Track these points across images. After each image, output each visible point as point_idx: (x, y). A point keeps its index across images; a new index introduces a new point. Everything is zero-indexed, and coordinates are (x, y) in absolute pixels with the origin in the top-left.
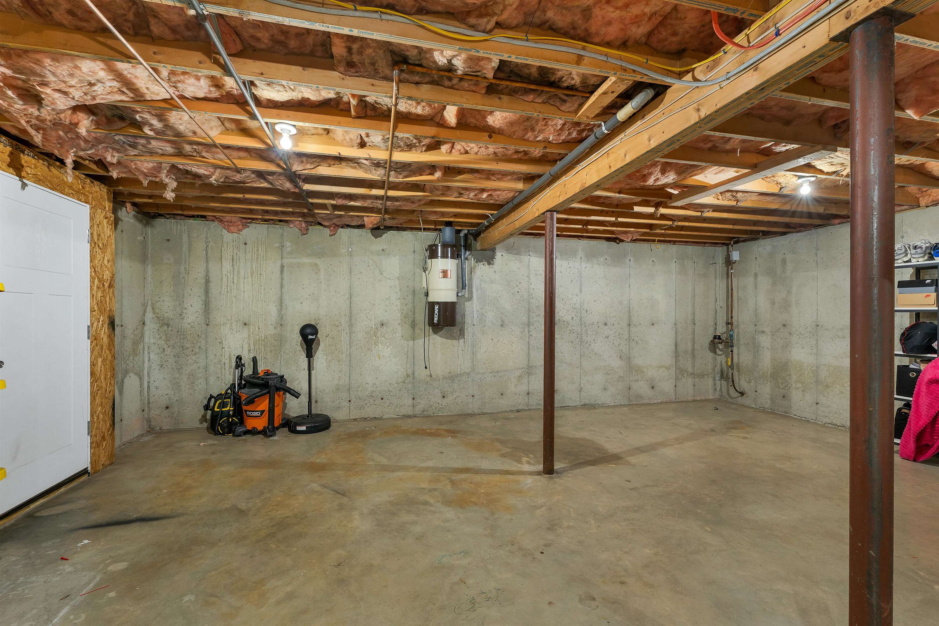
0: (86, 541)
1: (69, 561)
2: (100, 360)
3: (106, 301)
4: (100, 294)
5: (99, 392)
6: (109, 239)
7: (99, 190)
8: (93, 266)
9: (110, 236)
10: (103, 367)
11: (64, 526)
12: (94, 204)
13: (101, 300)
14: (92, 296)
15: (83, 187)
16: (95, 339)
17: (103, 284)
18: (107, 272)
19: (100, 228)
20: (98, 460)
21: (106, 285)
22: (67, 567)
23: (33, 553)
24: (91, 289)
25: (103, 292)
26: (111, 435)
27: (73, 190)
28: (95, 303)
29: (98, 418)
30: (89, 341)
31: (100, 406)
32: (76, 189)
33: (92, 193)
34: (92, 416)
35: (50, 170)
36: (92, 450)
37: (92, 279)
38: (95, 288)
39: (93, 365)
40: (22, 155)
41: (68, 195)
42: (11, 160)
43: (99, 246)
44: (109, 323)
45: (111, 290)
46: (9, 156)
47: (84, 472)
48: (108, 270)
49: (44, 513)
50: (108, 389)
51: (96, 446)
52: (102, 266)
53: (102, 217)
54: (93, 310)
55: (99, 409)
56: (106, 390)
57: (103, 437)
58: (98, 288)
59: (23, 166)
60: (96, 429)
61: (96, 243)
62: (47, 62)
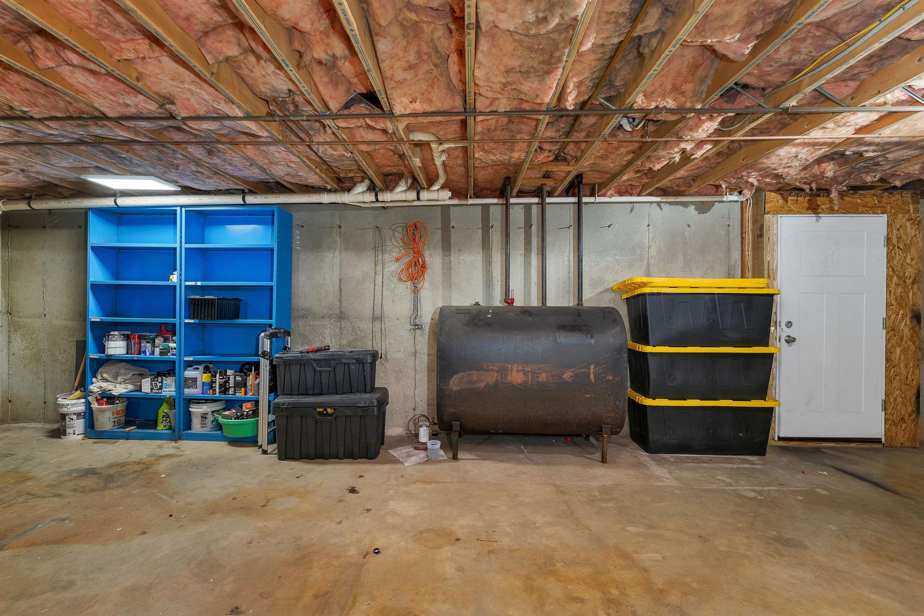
0: (826, 473)
1: (804, 475)
2: (898, 350)
3: (908, 296)
4: (899, 290)
5: (898, 377)
6: (914, 238)
7: (900, 197)
8: (891, 266)
9: (915, 235)
10: (902, 356)
11: (828, 462)
12: (893, 211)
13: (901, 296)
14: (889, 292)
15: (879, 202)
16: (893, 330)
17: (904, 280)
18: (910, 270)
19: (901, 231)
20: (895, 438)
21: (909, 282)
22: (799, 476)
23: (795, 462)
24: (888, 286)
25: (904, 288)
26: (914, 420)
27: (868, 207)
28: (892, 298)
29: (895, 399)
30: (884, 331)
31: (898, 390)
32: (872, 205)
33: (890, 203)
34: (886, 395)
35: (844, 200)
36: (887, 426)
37: (889, 278)
38: (893, 285)
39: (889, 353)
40: (818, 198)
41: (863, 213)
42: (809, 205)
43: (898, 247)
44: (912, 317)
45: (916, 286)
46: (808, 203)
47: (878, 441)
48: (912, 267)
49: (826, 451)
50: (909, 377)
51: (893, 423)
52: (902, 264)
53: (904, 221)
54: (889, 305)
55: (898, 392)
56: (907, 377)
57: (903, 419)
58: (897, 285)
59: (819, 206)
60: (893, 409)
61: (895, 246)
62: (765, 161)
